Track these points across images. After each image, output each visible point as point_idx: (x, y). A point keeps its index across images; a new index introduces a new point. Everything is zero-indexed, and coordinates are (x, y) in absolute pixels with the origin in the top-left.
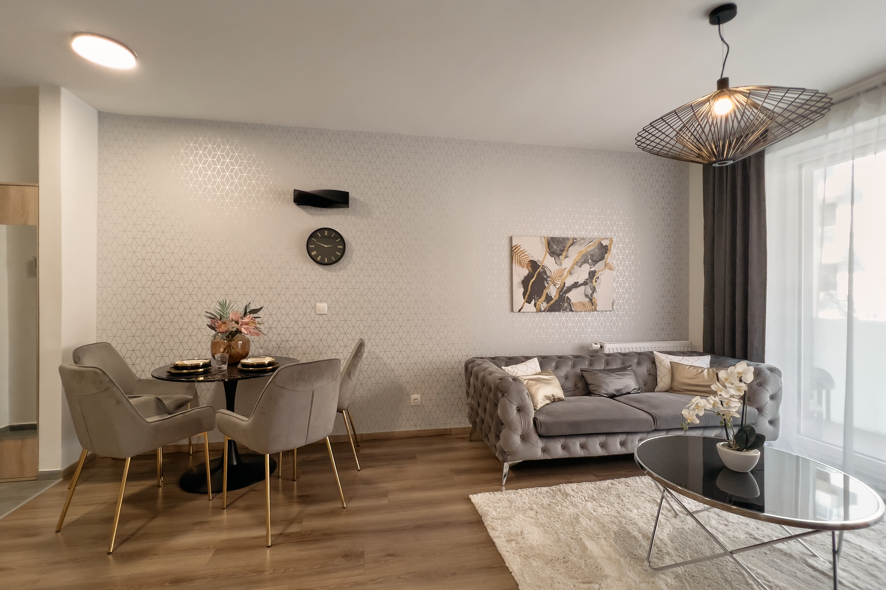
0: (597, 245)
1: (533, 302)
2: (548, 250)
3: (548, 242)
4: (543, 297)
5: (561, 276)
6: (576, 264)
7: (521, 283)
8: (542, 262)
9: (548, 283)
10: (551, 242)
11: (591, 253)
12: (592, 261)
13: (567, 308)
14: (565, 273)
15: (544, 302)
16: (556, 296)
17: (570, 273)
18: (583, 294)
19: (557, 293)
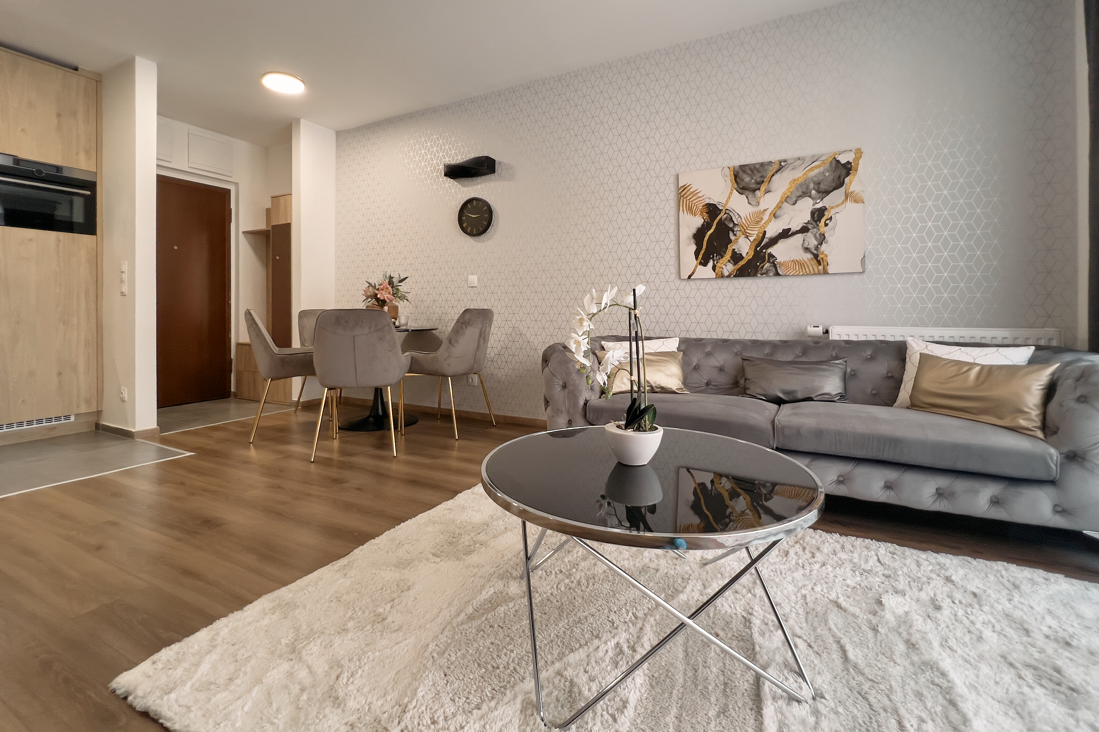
0: (828, 164)
1: (711, 264)
2: (736, 185)
3: (736, 173)
4: (728, 255)
5: (758, 222)
6: (786, 201)
7: (691, 237)
8: (726, 204)
9: (735, 235)
10: (741, 174)
11: (815, 179)
12: (818, 192)
13: (770, 270)
14: (766, 217)
15: (728, 263)
16: (749, 254)
17: (775, 216)
18: (800, 247)
19: (750, 248)
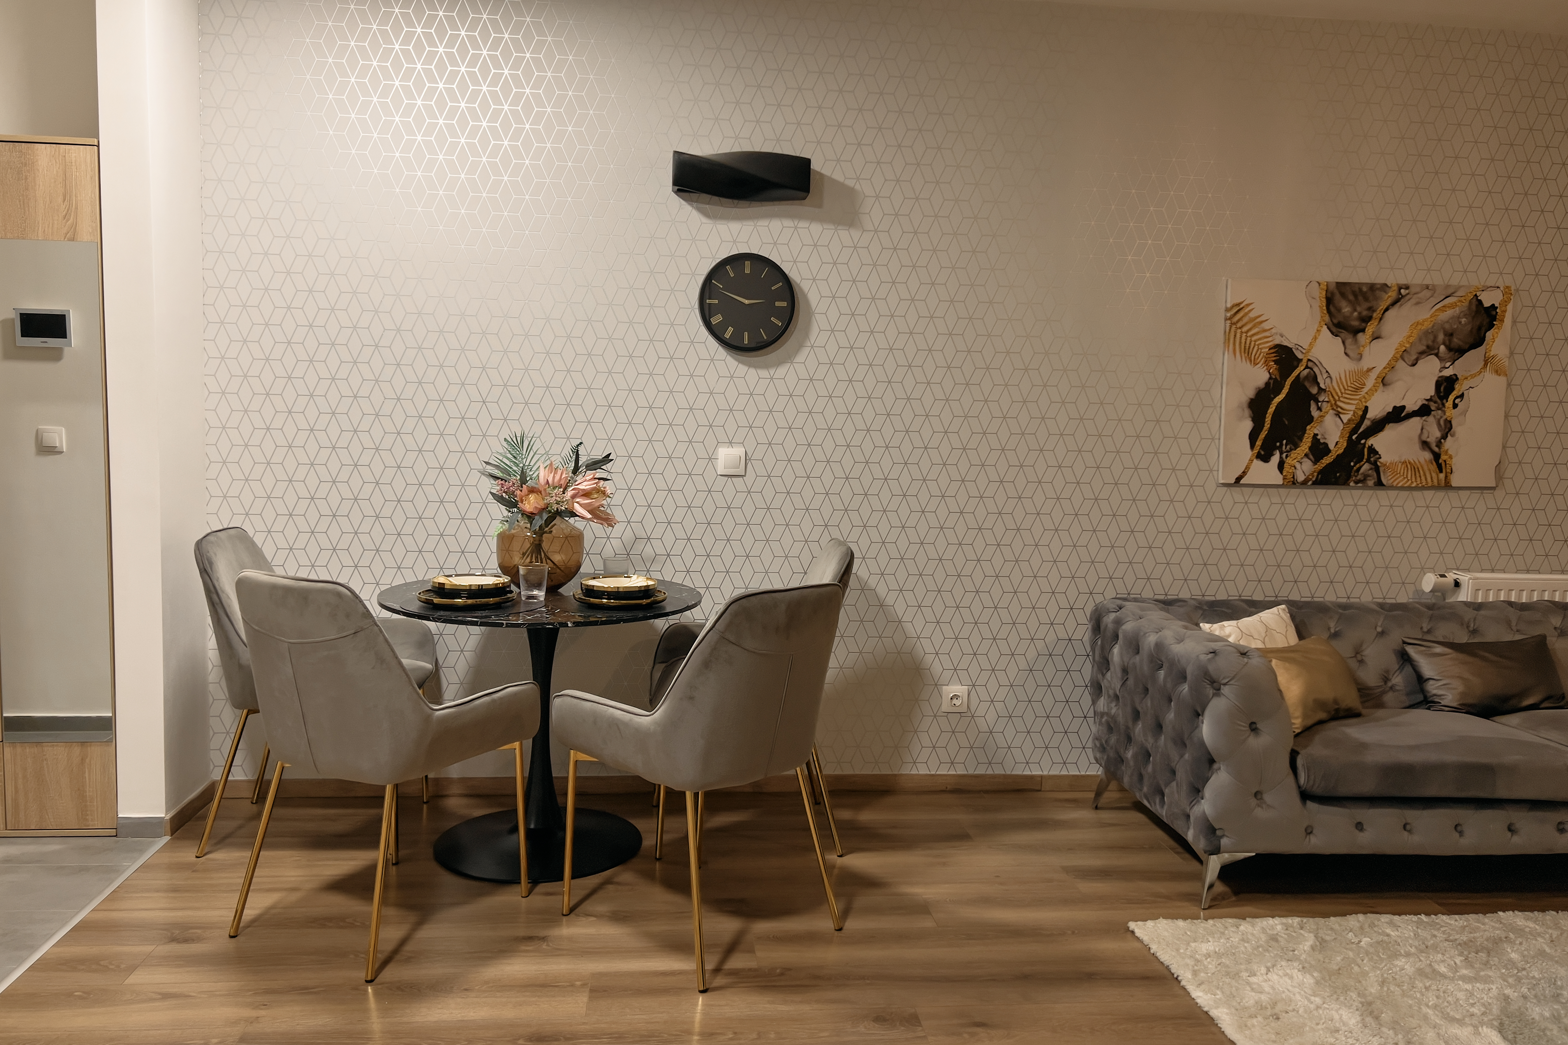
0: (1466, 304)
1: (1276, 459)
2: (1327, 318)
3: (1329, 295)
4: (1305, 445)
5: (1357, 390)
6: (1402, 358)
7: (1245, 405)
8: (1309, 351)
9: (1319, 409)
10: (1338, 296)
11: (1447, 326)
12: (1450, 349)
13: (1369, 476)
14: (1370, 382)
15: (1306, 460)
16: (1339, 446)
17: (1384, 382)
18: (1416, 440)
19: (1342, 436)
